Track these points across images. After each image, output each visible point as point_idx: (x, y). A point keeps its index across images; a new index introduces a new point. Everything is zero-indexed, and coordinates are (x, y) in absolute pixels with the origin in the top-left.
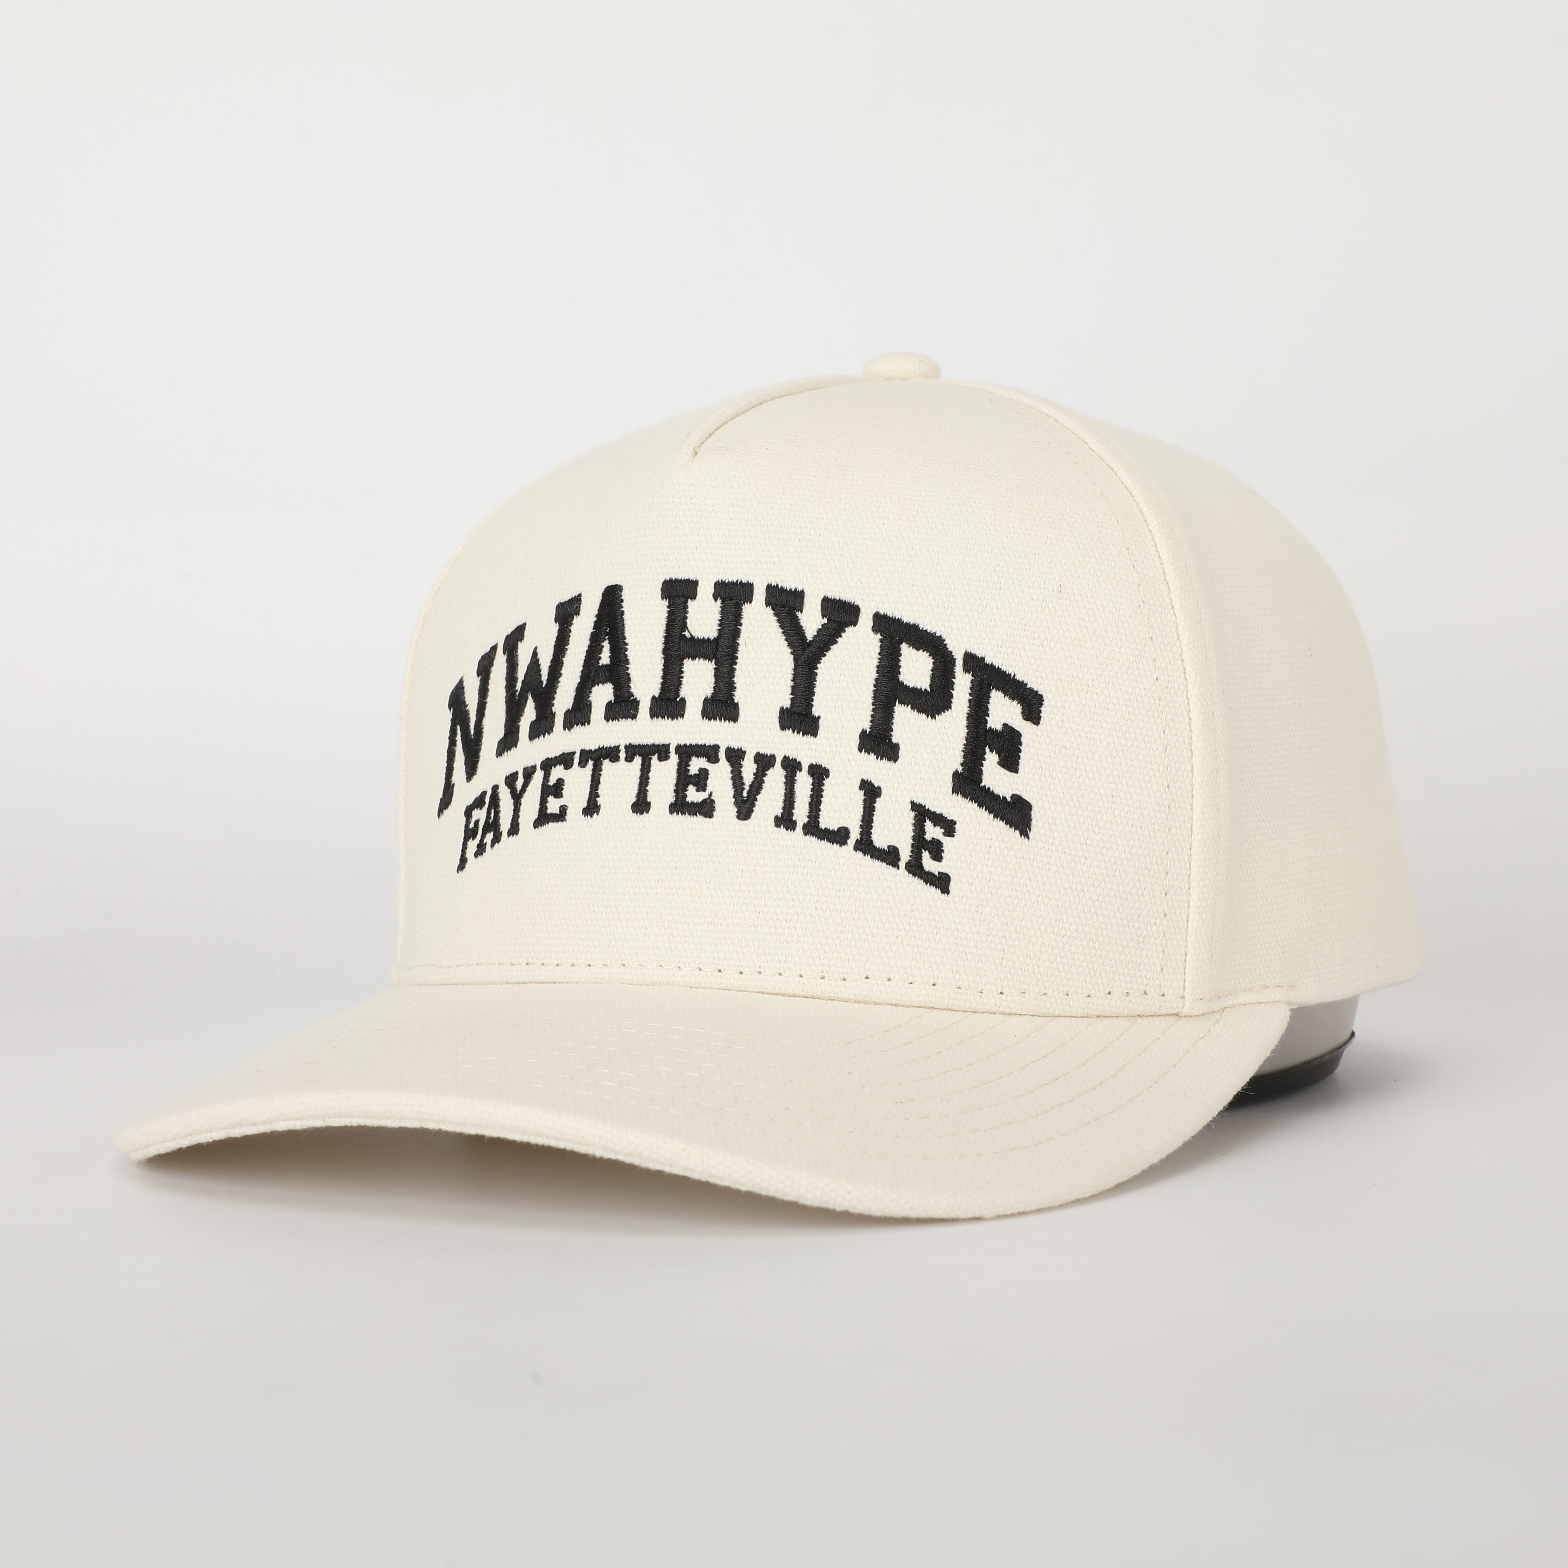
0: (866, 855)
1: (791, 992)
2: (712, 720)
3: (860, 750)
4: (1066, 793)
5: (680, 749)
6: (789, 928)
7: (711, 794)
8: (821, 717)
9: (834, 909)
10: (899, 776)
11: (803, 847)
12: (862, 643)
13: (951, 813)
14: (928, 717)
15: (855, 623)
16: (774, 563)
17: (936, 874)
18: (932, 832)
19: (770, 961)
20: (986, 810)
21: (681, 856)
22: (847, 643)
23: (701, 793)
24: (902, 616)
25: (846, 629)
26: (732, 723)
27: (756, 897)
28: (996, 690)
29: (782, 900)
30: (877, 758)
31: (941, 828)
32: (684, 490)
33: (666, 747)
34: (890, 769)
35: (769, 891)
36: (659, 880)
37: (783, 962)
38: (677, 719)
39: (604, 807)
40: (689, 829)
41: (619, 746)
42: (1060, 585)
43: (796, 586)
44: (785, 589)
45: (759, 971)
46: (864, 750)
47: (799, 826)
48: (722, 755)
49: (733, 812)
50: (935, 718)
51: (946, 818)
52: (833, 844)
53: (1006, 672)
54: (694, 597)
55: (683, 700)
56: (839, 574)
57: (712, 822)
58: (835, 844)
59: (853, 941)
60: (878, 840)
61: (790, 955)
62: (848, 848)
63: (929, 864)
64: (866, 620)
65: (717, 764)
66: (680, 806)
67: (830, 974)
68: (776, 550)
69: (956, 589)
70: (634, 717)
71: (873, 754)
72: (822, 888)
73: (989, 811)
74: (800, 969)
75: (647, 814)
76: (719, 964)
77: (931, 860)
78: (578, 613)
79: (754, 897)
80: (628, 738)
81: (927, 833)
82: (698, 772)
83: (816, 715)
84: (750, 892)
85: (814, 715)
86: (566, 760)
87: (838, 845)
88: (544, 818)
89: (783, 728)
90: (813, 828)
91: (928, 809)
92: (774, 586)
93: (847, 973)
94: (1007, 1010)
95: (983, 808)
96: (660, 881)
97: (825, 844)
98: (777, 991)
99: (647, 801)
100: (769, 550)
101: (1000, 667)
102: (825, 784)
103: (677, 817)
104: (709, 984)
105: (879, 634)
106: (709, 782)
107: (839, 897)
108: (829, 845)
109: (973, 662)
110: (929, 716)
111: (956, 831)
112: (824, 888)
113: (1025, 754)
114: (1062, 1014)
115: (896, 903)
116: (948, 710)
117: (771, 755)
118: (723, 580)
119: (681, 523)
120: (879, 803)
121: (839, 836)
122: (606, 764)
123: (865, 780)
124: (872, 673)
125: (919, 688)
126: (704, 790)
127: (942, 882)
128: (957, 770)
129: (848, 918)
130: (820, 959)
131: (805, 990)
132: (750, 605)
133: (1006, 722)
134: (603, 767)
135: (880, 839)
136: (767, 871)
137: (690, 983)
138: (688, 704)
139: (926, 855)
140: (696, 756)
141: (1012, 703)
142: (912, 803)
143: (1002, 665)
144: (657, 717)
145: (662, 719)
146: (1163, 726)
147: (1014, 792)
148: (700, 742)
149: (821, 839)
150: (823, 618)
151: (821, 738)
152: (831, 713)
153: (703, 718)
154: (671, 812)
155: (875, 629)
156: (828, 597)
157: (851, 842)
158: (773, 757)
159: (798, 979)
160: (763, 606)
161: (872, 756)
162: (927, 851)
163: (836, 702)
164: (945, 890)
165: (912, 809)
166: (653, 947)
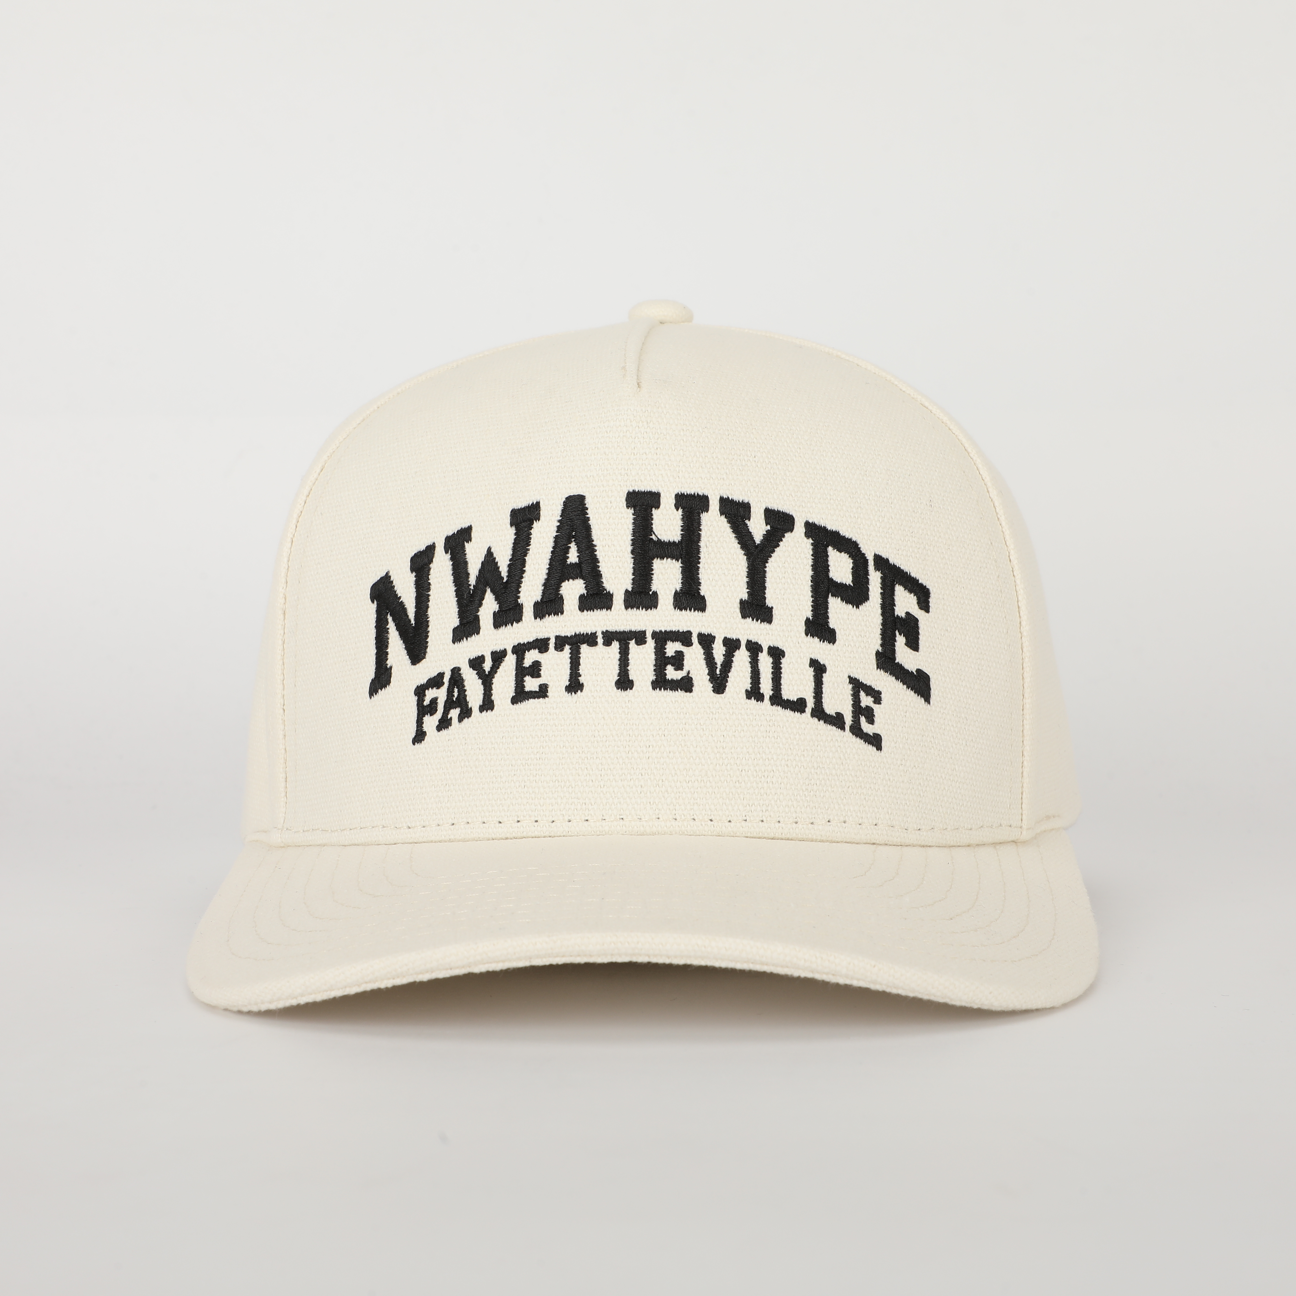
0: (821, 720)
1: (772, 835)
2: (683, 610)
3: (807, 635)
4: (950, 667)
5: (655, 635)
6: (767, 782)
7: (689, 673)
8: (774, 607)
9: (801, 766)
10: (838, 655)
11: (771, 715)
12: (799, 546)
13: (878, 685)
14: (853, 607)
15: (791, 530)
16: (723, 479)
17: (872, 735)
18: (866, 701)
19: (754, 810)
20: (901, 682)
21: (668, 725)
22: (787, 546)
23: (679, 672)
24: (825, 524)
25: (786, 534)
26: (700, 613)
27: (738, 758)
28: (899, 585)
29: (759, 759)
30: (820, 641)
31: (872, 697)
32: (641, 416)
33: (643, 633)
34: (830, 650)
35: (748, 752)
36: (649, 746)
37: (764, 811)
38: (651, 609)
39: (587, 685)
40: (672, 702)
41: (596, 632)
42: (931, 501)
43: (743, 499)
44: (735, 501)
45: (745, 819)
46: (809, 634)
47: (767, 697)
48: (695, 639)
49: (709, 687)
50: (859, 608)
51: (874, 689)
52: (795, 712)
53: (903, 571)
54: (658, 507)
55: (655, 593)
56: (774, 489)
57: (692, 696)
58: (796, 712)
59: (817, 791)
60: (828, 708)
61: (770, 805)
62: (806, 715)
63: (866, 727)
64: (799, 528)
65: (691, 647)
66: (660, 682)
67: (802, 819)
68: (724, 468)
69: (862, 503)
70: (609, 607)
71: (817, 638)
72: (791, 749)
73: (903, 683)
74: (779, 817)
75: (631, 691)
76: (711, 815)
77: (867, 723)
78: (538, 519)
79: (736, 758)
80: (604, 626)
81: (862, 701)
82: (674, 655)
83: (770, 606)
84: (732, 754)
85: (768, 606)
86: (541, 645)
87: (799, 713)
88: (520, 695)
89: (744, 617)
90: (777, 699)
91: (862, 682)
92: (726, 498)
93: (814, 818)
94: (923, 843)
95: (898, 680)
96: (651, 746)
97: (788, 712)
98: (761, 835)
99: (629, 679)
100: (718, 468)
101: (900, 566)
102: (783, 663)
103: (660, 692)
104: (704, 832)
105: (810, 539)
106: (685, 662)
107: (804, 755)
108: (792, 713)
109: (881, 563)
110: (855, 606)
111: (882, 699)
112: (792, 748)
113: (923, 636)
114: (955, 844)
115: (846, 759)
116: (867, 601)
117: (736, 639)
118: (682, 493)
119: (640, 444)
120: (826, 678)
121: (798, 706)
122: (584, 648)
123: (813, 659)
124: (808, 571)
125: (844, 583)
126: (682, 669)
127: (875, 741)
128: (878, 650)
129: (813, 773)
130: (794, 807)
131: (783, 834)
132: (707, 513)
133: (908, 611)
134: (582, 651)
135: (830, 708)
136: (744, 736)
137: (686, 832)
138: (660, 597)
139: (863, 719)
140: (671, 641)
141: (910, 595)
142: (849, 677)
143: (900, 565)
144: (632, 608)
145: (637, 609)
146: (1005, 613)
147: (918, 668)
148: (674, 629)
149: (785, 709)
150: (767, 525)
151: (775, 625)
152: (781, 604)
153: (675, 608)
154: (654, 688)
155: (807, 535)
156: (768, 508)
157: (809, 710)
158: (738, 641)
159: (777, 825)
160: (718, 514)
161: (816, 639)
162: (863, 717)
163: (784, 595)
164: (879, 748)
165: (850, 682)
166: (650, 803)
